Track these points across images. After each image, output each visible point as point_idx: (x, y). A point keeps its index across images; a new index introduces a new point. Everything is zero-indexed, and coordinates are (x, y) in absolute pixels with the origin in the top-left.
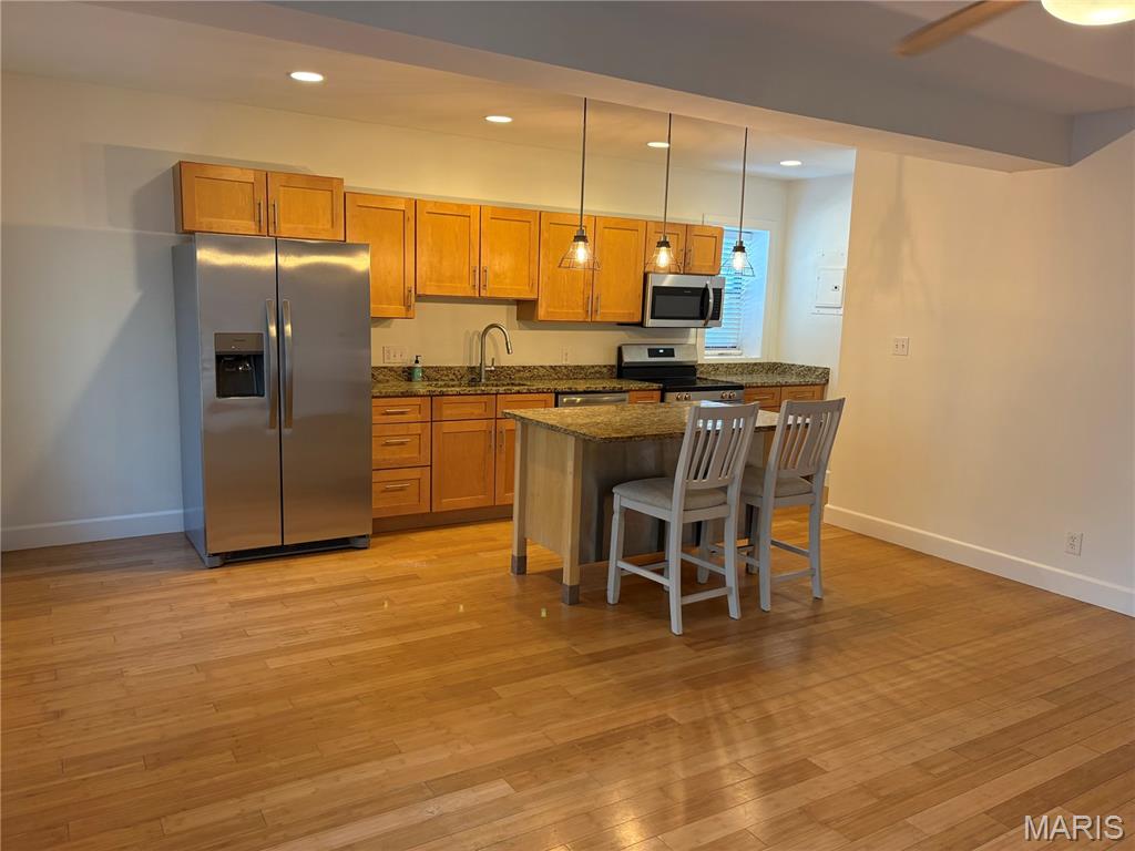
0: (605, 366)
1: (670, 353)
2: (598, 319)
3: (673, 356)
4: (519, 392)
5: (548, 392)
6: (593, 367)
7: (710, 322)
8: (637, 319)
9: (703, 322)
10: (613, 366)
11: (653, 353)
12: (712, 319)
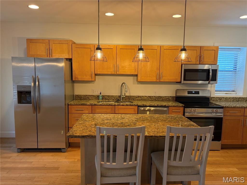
0: (170, 97)
1: (198, 93)
2: (162, 80)
3: (199, 94)
4: (123, 105)
5: (135, 105)
6: (166, 97)
7: (211, 82)
8: (179, 81)
9: (208, 82)
10: (174, 97)
11: (189, 93)
12: (212, 80)
